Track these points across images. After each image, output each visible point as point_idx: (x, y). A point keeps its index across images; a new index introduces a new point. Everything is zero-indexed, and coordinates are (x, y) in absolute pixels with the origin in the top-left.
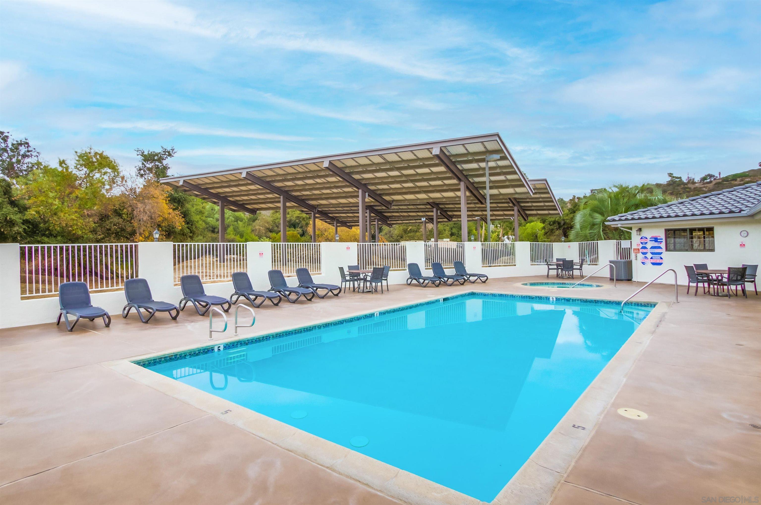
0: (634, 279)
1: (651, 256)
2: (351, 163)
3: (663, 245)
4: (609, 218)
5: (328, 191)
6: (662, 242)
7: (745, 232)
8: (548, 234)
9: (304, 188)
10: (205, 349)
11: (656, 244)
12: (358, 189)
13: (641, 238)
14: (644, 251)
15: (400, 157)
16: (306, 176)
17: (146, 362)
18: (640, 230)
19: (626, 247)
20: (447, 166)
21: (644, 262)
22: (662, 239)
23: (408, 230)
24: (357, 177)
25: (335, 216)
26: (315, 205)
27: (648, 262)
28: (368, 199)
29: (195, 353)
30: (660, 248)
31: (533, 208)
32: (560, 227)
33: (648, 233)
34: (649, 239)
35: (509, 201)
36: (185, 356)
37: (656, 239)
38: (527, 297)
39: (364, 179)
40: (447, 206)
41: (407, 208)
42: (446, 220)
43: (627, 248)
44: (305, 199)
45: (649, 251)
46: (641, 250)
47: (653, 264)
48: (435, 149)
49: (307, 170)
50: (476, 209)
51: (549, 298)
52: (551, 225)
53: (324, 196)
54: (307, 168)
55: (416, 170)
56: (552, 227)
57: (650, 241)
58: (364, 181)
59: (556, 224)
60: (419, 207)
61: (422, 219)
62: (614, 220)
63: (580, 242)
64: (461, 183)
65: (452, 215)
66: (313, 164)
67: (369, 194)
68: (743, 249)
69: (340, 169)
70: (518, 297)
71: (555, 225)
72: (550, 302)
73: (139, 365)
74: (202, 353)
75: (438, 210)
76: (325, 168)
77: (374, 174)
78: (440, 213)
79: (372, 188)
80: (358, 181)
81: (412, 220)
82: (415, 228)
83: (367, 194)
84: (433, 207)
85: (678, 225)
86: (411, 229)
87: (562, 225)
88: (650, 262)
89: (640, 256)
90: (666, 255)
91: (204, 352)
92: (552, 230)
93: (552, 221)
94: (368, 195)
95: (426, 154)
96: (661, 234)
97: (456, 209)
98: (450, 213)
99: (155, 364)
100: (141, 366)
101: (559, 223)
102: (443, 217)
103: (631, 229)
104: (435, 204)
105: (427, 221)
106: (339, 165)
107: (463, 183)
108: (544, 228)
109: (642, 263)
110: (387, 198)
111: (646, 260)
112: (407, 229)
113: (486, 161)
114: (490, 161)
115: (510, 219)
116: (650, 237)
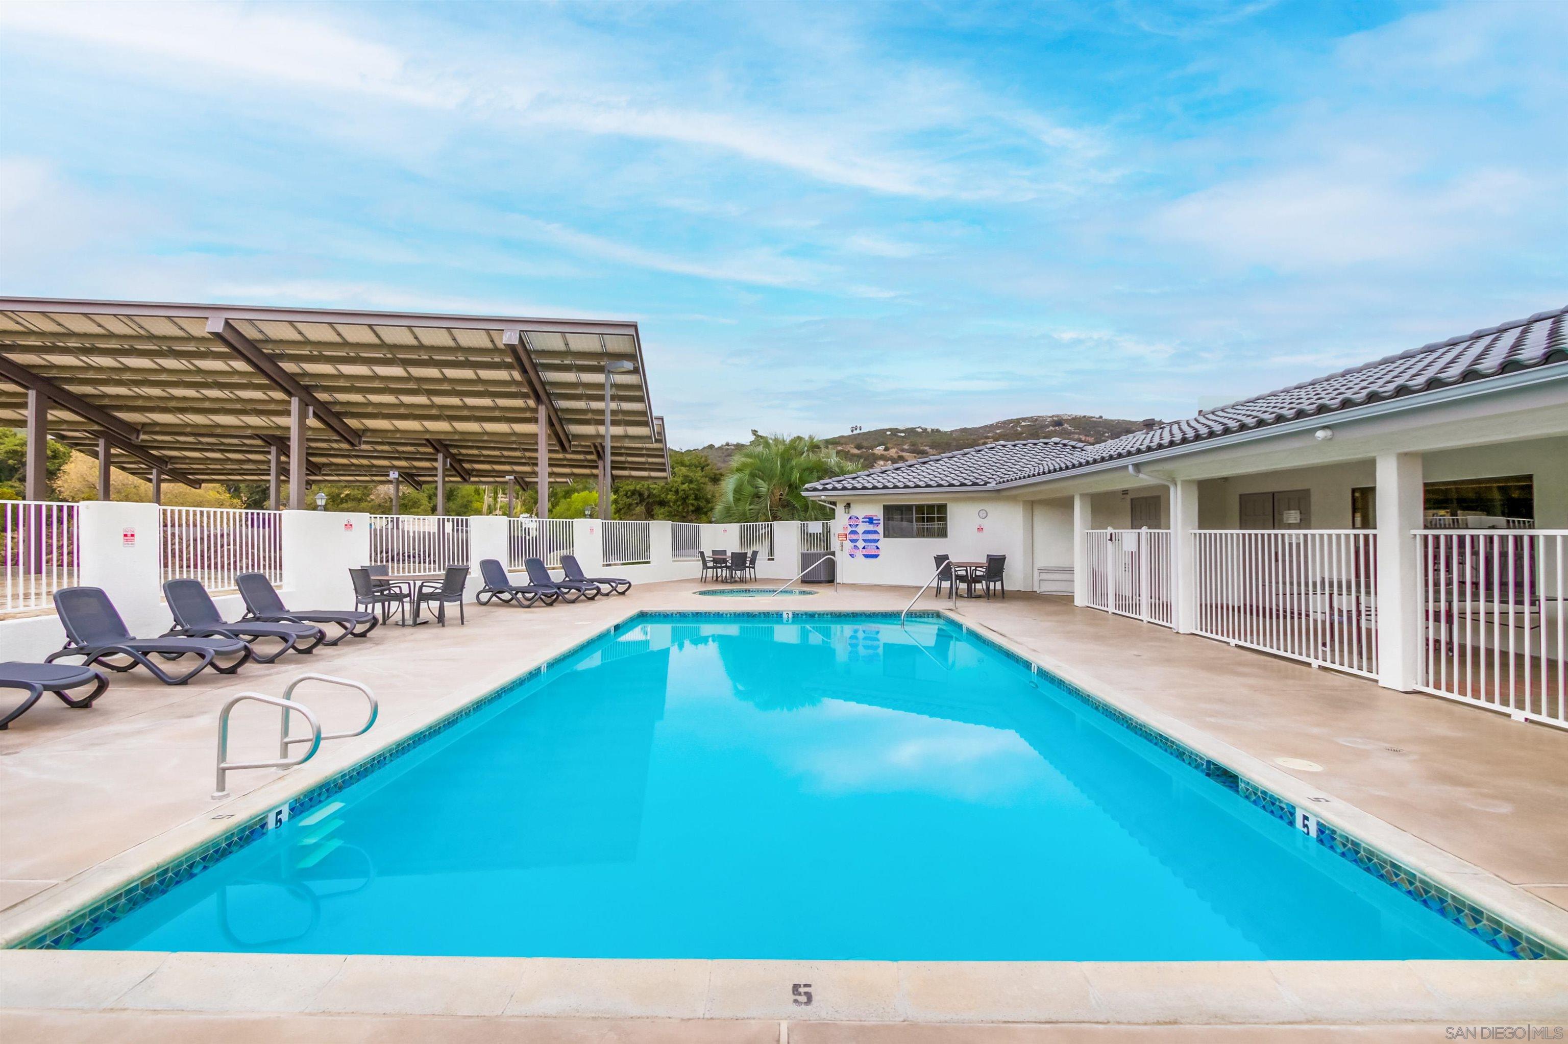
0: (839, 579)
1: (864, 544)
2: (281, 332)
3: (880, 529)
4: (807, 486)
5: (191, 393)
6: (879, 523)
7: (984, 512)
8: (622, 511)
9: (113, 377)
10: (243, 830)
11: (871, 527)
12: (290, 394)
13: (850, 518)
14: (854, 537)
15: (416, 338)
16: (131, 346)
17: (65, 928)
18: (848, 505)
19: (815, 533)
20: (524, 371)
21: (853, 555)
22: (879, 520)
23: (342, 496)
24: (290, 367)
25: (167, 456)
26: (135, 424)
27: (859, 554)
28: (312, 422)
29: (216, 852)
30: (876, 532)
31: (627, 465)
32: (642, 501)
33: (860, 511)
34: (861, 520)
35: (593, 450)
36: (191, 866)
37: (871, 520)
38: (743, 614)
39: (305, 374)
40: (464, 451)
41: (372, 449)
42: (458, 479)
43: (817, 534)
44: (107, 405)
45: (861, 537)
46: (849, 536)
47: (866, 556)
48: (509, 333)
49: (142, 332)
50: (523, 461)
51: (781, 615)
52: (628, 497)
53: (173, 404)
54: (141, 327)
55: (443, 370)
56: (629, 501)
57: (863, 522)
58: (307, 379)
59: (637, 496)
60: (400, 448)
61: (391, 473)
62: (815, 490)
63: (743, 524)
64: (540, 407)
65: (470, 470)
66: (166, 321)
67: (317, 412)
68: (981, 534)
69: (251, 343)
70: (729, 615)
71: (634, 497)
72: (782, 621)
73: (41, 948)
74: (236, 843)
75: (446, 458)
76: (210, 336)
77: (338, 366)
78: (450, 464)
79: (323, 396)
80: (291, 377)
81: (365, 475)
82: (357, 493)
83: (311, 409)
84: (438, 451)
85: (896, 500)
86: (347, 495)
87: (646, 497)
88: (861, 554)
89: (848, 545)
90: (886, 544)
91: (240, 839)
92: (630, 505)
93: (630, 490)
94: (314, 413)
95: (481, 341)
96: (877, 512)
97: (482, 459)
98: (467, 466)
99: (96, 925)
100: (49, 947)
101: (641, 495)
102: (454, 473)
103: (834, 504)
104: (439, 445)
105: (400, 479)
106: (250, 333)
107: (544, 407)
108: (615, 502)
109: (851, 555)
110: (353, 423)
111: (856, 551)
112: (338, 495)
113: (606, 371)
114: (613, 373)
115: (567, 482)
116: (863, 517)
